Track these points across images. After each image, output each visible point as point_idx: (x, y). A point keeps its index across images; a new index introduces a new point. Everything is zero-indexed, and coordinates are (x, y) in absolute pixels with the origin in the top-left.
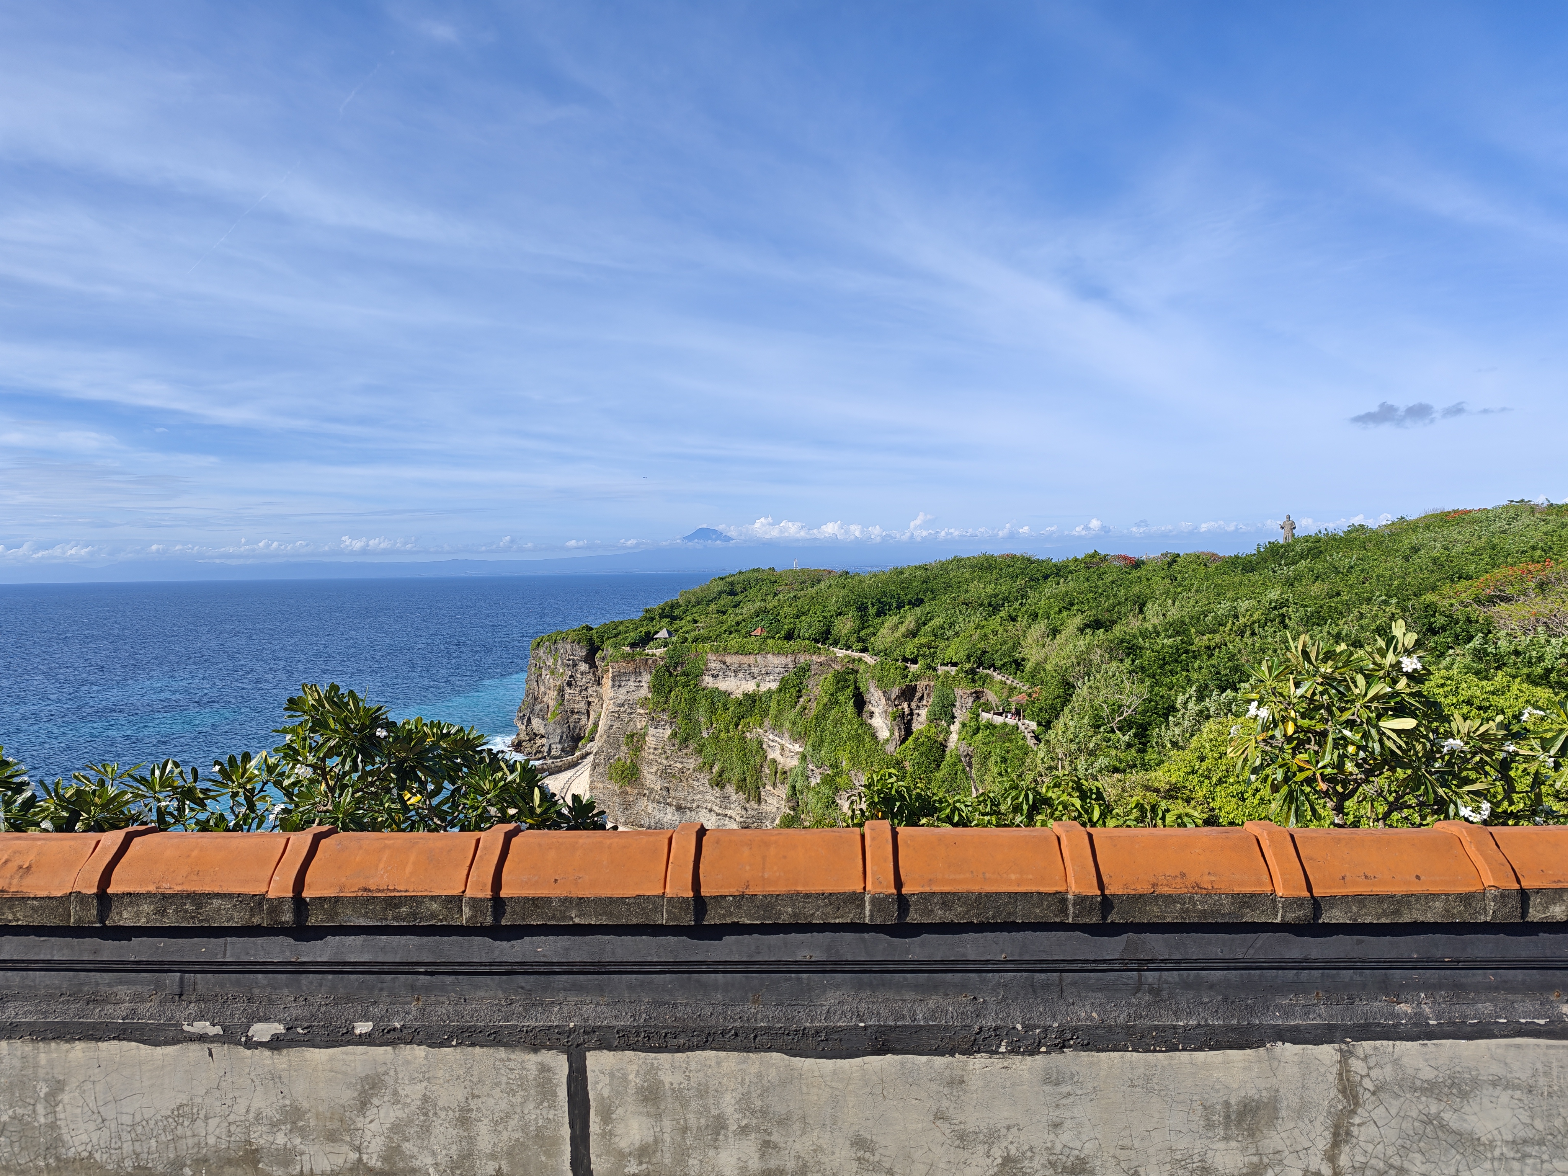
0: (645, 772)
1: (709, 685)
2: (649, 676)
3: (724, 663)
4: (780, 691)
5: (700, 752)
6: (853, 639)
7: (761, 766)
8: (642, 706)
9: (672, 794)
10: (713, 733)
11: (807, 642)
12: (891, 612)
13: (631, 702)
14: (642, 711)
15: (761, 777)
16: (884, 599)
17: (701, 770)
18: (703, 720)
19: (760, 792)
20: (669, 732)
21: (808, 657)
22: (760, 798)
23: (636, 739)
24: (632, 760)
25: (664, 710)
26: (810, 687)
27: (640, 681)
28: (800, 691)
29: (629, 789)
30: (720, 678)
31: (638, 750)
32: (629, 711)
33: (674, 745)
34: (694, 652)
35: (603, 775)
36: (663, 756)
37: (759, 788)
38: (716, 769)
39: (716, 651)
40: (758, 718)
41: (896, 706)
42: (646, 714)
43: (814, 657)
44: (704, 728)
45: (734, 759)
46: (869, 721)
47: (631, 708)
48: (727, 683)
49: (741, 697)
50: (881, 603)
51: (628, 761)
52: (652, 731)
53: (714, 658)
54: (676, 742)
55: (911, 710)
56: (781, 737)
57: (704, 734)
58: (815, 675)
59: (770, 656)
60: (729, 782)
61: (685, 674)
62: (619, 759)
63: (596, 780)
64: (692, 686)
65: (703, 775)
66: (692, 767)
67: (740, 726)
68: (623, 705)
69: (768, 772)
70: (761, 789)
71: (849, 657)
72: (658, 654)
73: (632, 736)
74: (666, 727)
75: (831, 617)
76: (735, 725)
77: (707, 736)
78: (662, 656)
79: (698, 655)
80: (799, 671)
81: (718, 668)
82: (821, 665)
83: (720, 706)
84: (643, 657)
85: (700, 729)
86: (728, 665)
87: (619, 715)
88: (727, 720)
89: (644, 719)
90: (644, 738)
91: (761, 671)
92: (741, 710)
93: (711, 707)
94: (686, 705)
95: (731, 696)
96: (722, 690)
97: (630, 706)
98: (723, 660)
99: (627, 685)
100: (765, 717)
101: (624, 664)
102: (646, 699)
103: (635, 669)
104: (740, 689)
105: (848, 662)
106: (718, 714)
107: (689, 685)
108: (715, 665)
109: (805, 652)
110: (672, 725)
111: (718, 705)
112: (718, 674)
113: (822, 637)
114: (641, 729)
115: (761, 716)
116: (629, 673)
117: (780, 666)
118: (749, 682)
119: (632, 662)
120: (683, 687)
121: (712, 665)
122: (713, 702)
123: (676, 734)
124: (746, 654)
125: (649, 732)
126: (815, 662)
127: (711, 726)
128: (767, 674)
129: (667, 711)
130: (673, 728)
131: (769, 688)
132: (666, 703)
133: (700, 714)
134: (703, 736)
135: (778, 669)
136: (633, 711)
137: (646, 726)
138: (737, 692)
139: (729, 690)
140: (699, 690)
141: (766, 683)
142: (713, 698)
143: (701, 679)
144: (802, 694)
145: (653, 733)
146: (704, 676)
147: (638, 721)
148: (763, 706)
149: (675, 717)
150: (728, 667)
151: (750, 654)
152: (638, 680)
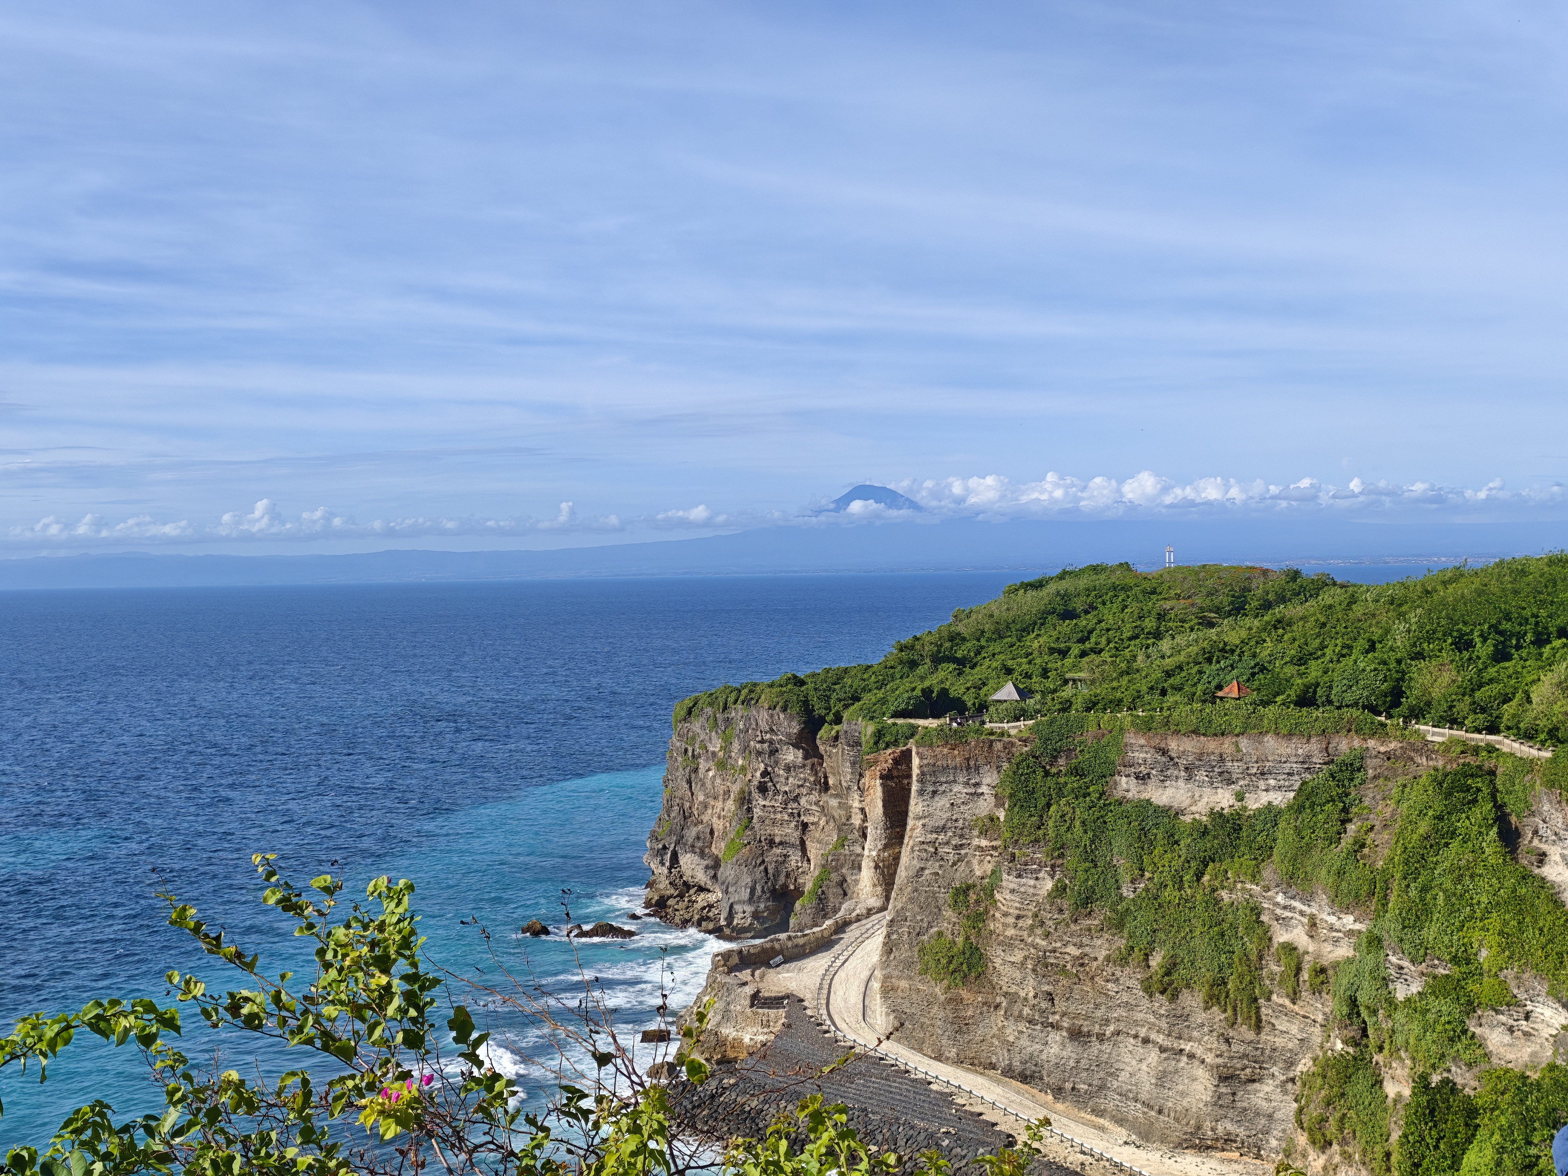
0: (998, 962)
1: (1130, 795)
2: (995, 775)
3: (1164, 752)
4: (1297, 808)
5: (1120, 925)
6: (1463, 707)
7: (1261, 958)
8: (984, 833)
9: (1061, 1005)
10: (1147, 890)
11: (1356, 713)
13: (960, 824)
14: (984, 843)
15: (1261, 979)
17: (1123, 961)
18: (1122, 863)
19: (1258, 1009)
20: (1049, 885)
21: (1357, 743)
22: (1259, 1020)
23: (973, 897)
24: (967, 938)
25: (1037, 841)
26: (1367, 802)
27: (977, 785)
28: (1345, 810)
29: (964, 993)
30: (1153, 783)
31: (979, 919)
32: (955, 841)
33: (1061, 911)
34: (1093, 729)
35: (909, 964)
36: (1039, 931)
37: (1256, 1000)
38: (1156, 960)
39: (1146, 727)
40: (1247, 861)
42: (994, 848)
43: (1371, 743)
44: (1125, 878)
45: (1197, 941)
47: (962, 836)
48: (1169, 792)
49: (1205, 820)
51: (960, 940)
52: (1009, 881)
53: (1142, 741)
54: (1065, 904)
56: (1307, 902)
57: (1127, 892)
58: (1375, 777)
59: (1270, 741)
60: (1188, 986)
61: (1077, 772)
62: (940, 934)
63: (896, 973)
64: (1094, 796)
65: (1127, 970)
66: (1102, 954)
67: (1206, 878)
68: (943, 829)
69: (1275, 968)
70: (1261, 1001)
71: (1464, 743)
72: (1013, 732)
73: (965, 890)
74: (1041, 875)
75: (1399, 662)
76: (1197, 875)
77: (1132, 896)
78: (1025, 735)
79: (1103, 735)
80: (1341, 771)
81: (1149, 761)
82: (1389, 759)
83: (1160, 836)
84: (983, 737)
85: (1117, 881)
86: (1173, 755)
87: (936, 849)
88: (1177, 863)
89: (989, 858)
90: (992, 895)
91: (1248, 768)
92: (1209, 845)
93: (1139, 838)
94: (1086, 832)
95: (1181, 817)
96: (1161, 804)
97: (959, 832)
98: (1163, 745)
99: (951, 790)
100: (1263, 861)
101: (945, 751)
102: (992, 820)
103: (968, 759)
104: (1200, 804)
105: (1462, 752)
106: (1156, 852)
107: (1089, 794)
108: (1142, 755)
109: (1349, 731)
110: (1054, 872)
111: (1156, 835)
112: (1148, 774)
113: (1385, 702)
114: (982, 878)
115: (1255, 859)
116: (955, 768)
117: (1293, 759)
118: (1219, 790)
119: (961, 748)
120: (1077, 798)
121: (1136, 754)
122: (1143, 829)
123: (1065, 889)
124: (1215, 735)
125: (1004, 884)
126: (1374, 753)
127: (1142, 876)
128: (1263, 774)
129: (1042, 843)
130: (1056, 878)
131: (1270, 803)
132: (1039, 828)
133: (1115, 850)
134: (1125, 895)
135: (1288, 765)
136: (964, 841)
137: (993, 872)
138: (1194, 809)
139: (1176, 805)
140: (1110, 804)
141: (1259, 792)
142: (1143, 821)
143: (1111, 783)
144: (1351, 816)
145: (1012, 886)
146: (1117, 778)
147: (975, 862)
148: (1259, 839)
149: (1062, 856)
150: (1172, 759)
151: (1223, 734)
152: (973, 781)
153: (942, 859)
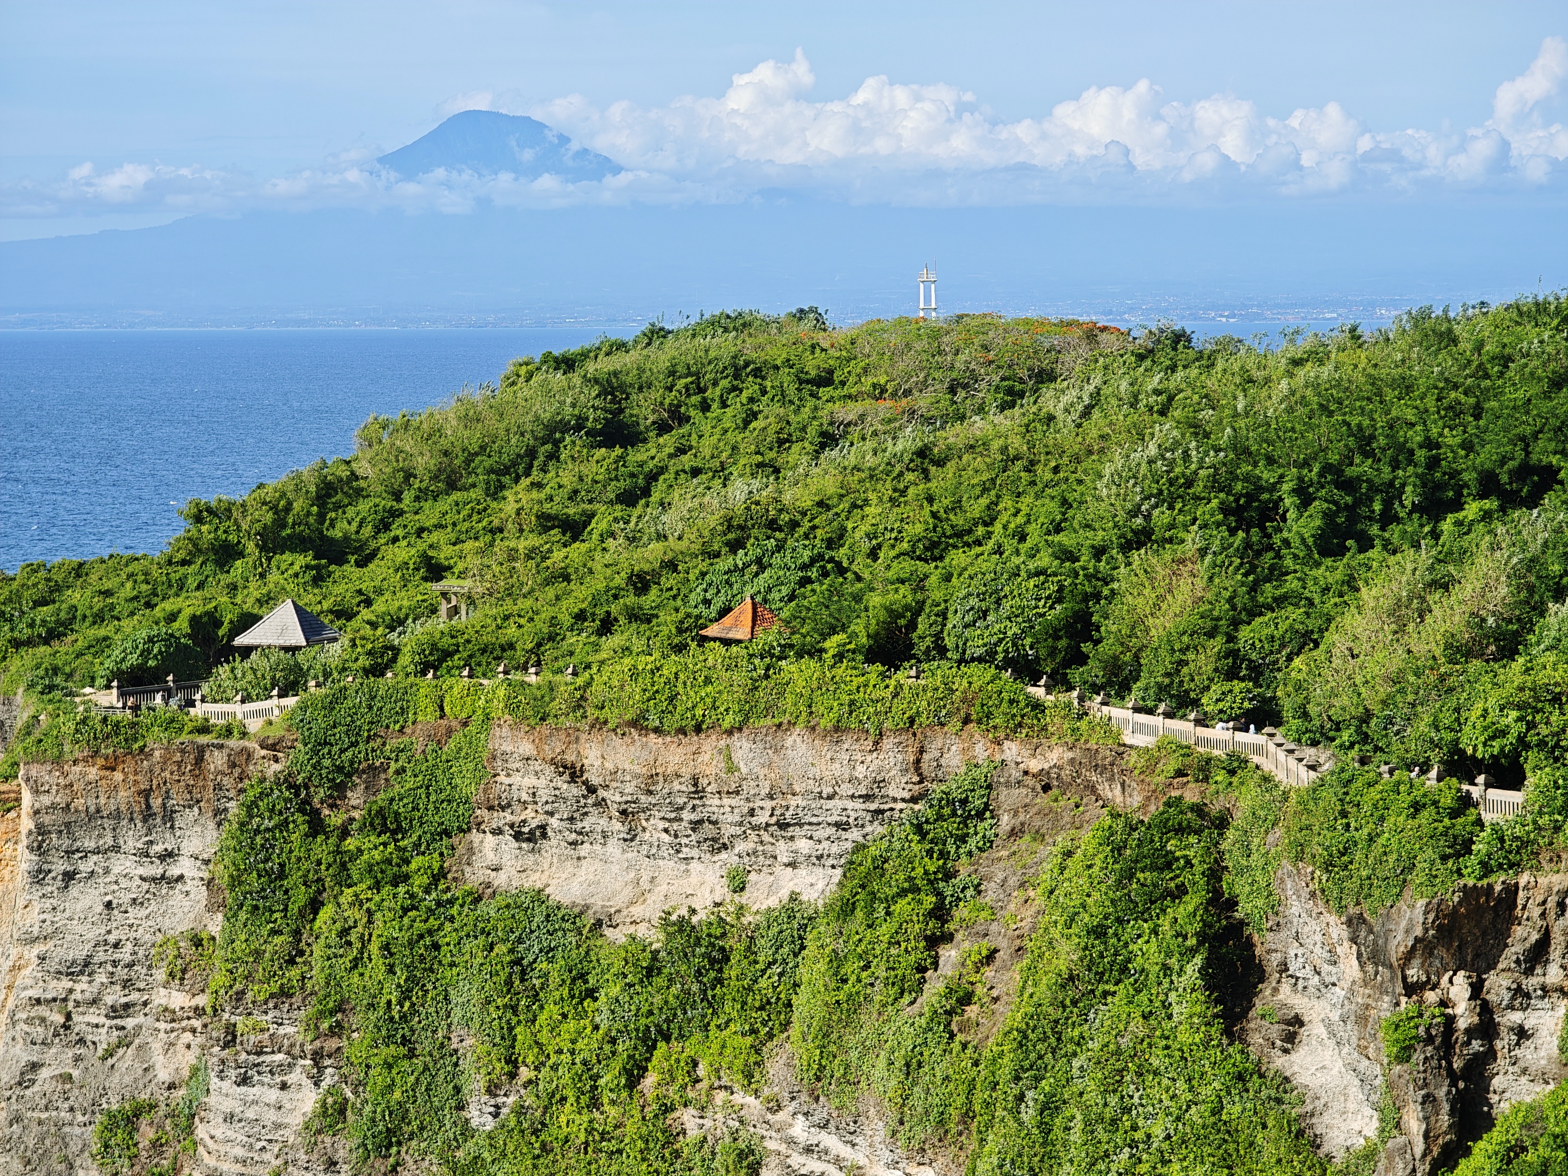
1: (500, 880)
2: (211, 832)
3: (574, 773)
4: (846, 909)
8: (177, 976)
10: (520, 1111)
11: (979, 674)
12: (1394, 532)
13: (125, 954)
16: (1362, 467)
18: (470, 1045)
20: (308, 1101)
21: (981, 751)
23: (146, 1133)
25: (284, 993)
26: (991, 892)
27: (168, 856)
28: (940, 913)
30: (553, 846)
32: (114, 996)
33: (331, 1165)
34: (427, 716)
39: (536, 712)
41: (1412, 989)
42: (199, 1012)
43: (1012, 750)
44: (474, 1082)
46: (1280, 1061)
47: (127, 984)
48: (588, 870)
49: (656, 939)
50: (1348, 485)
53: (527, 748)
54: (342, 1147)
55: (1486, 1010)
56: (850, 1138)
57: (478, 1115)
58: (1014, 833)
61: (386, 822)
64: (419, 881)
67: (650, 1080)
68: (86, 966)
71: (1186, 751)
72: (254, 726)
73: (130, 1117)
74: (292, 1078)
75: (1099, 552)
76: (628, 1073)
77: (490, 1124)
78: (275, 733)
79: (450, 732)
80: (940, 817)
81: (544, 795)
82: (1046, 788)
83: (554, 979)
84: (184, 737)
85: (457, 1090)
86: (595, 781)
87: (68, 1017)
88: (587, 1046)
89: (187, 1037)
90: (190, 1129)
91: (752, 812)
92: (658, 1000)
93: (509, 983)
94: (391, 970)
95: (608, 932)
96: (566, 901)
97: (122, 973)
98: (570, 758)
99: (107, 871)
100: (771, 1036)
101: (93, 773)
102: (198, 943)
103: (147, 794)
104: (651, 898)
105: (1180, 773)
106: (542, 1018)
107: (406, 878)
108: (530, 781)
109: (966, 721)
110: (321, 1070)
111: (546, 975)
112: (543, 827)
113: (1053, 652)
114: (171, 1086)
115: (754, 1031)
116: (117, 815)
117: (846, 789)
118: (694, 865)
119: (130, 765)
120: (377, 886)
121: (516, 779)
122: (518, 962)
123: (342, 1111)
124: (682, 731)
125: (212, 1100)
126: (1016, 774)
127: (513, 1075)
128: (783, 826)
129: (297, 1000)
130: (327, 1082)
131: (794, 897)
132: (292, 962)
133: (457, 1014)
134: (474, 1123)
135: (837, 803)
136: (135, 996)
137: (195, 1071)
138: (637, 911)
139: (597, 903)
140: (451, 902)
141: (778, 869)
142: (520, 940)
143: (461, 850)
144: (951, 926)
145: (228, 1105)
146: (475, 836)
147: (157, 1046)
148: (763, 983)
149: (336, 1030)
150: (592, 790)
151: (698, 729)
152: (158, 848)
153: (82, 1041)
